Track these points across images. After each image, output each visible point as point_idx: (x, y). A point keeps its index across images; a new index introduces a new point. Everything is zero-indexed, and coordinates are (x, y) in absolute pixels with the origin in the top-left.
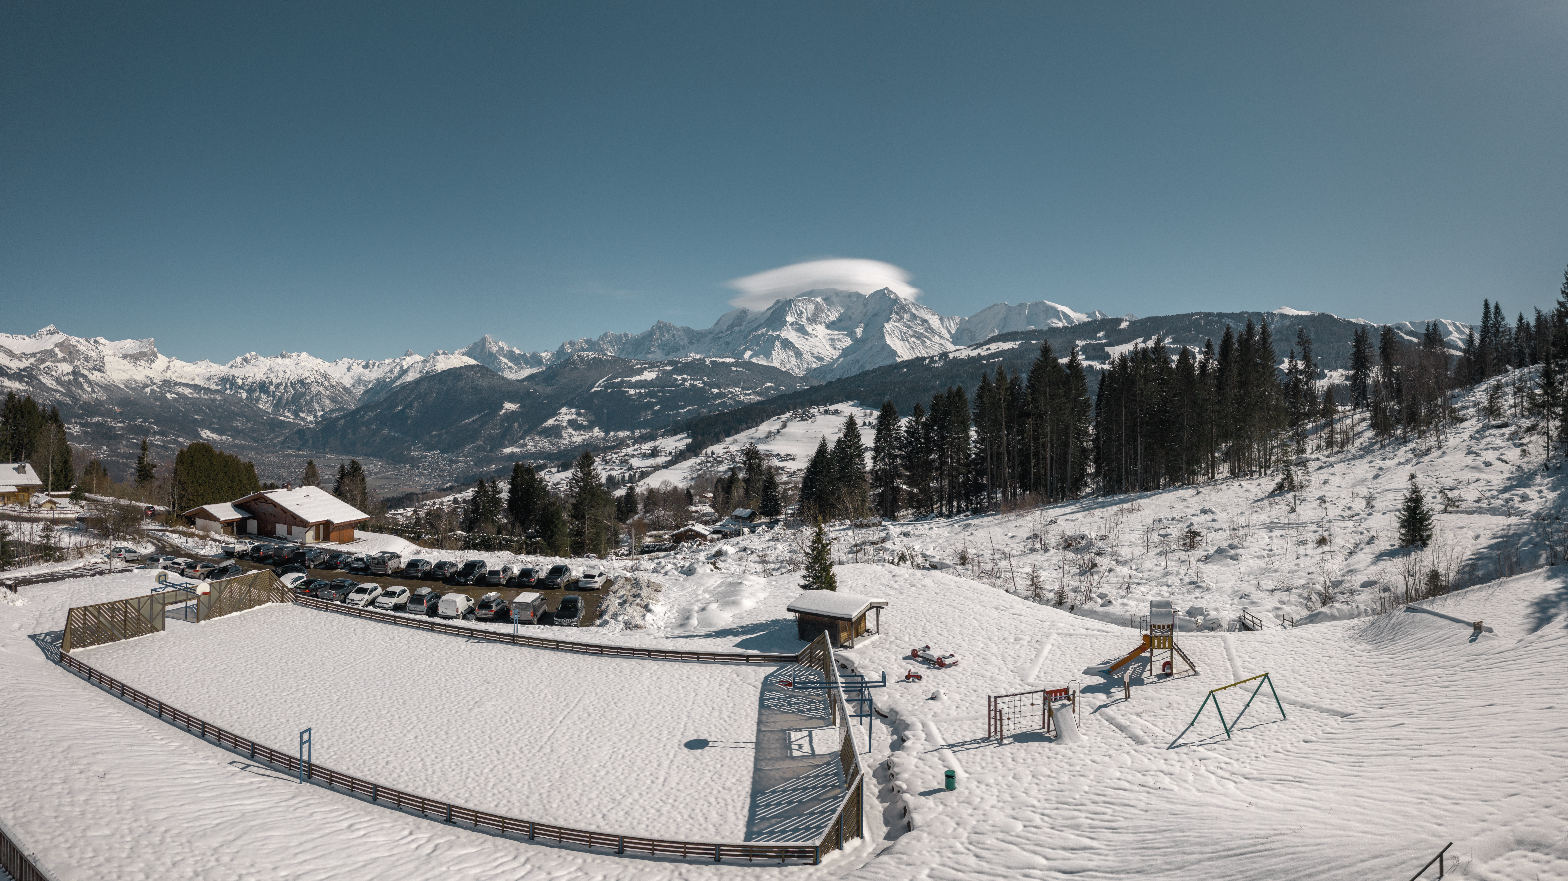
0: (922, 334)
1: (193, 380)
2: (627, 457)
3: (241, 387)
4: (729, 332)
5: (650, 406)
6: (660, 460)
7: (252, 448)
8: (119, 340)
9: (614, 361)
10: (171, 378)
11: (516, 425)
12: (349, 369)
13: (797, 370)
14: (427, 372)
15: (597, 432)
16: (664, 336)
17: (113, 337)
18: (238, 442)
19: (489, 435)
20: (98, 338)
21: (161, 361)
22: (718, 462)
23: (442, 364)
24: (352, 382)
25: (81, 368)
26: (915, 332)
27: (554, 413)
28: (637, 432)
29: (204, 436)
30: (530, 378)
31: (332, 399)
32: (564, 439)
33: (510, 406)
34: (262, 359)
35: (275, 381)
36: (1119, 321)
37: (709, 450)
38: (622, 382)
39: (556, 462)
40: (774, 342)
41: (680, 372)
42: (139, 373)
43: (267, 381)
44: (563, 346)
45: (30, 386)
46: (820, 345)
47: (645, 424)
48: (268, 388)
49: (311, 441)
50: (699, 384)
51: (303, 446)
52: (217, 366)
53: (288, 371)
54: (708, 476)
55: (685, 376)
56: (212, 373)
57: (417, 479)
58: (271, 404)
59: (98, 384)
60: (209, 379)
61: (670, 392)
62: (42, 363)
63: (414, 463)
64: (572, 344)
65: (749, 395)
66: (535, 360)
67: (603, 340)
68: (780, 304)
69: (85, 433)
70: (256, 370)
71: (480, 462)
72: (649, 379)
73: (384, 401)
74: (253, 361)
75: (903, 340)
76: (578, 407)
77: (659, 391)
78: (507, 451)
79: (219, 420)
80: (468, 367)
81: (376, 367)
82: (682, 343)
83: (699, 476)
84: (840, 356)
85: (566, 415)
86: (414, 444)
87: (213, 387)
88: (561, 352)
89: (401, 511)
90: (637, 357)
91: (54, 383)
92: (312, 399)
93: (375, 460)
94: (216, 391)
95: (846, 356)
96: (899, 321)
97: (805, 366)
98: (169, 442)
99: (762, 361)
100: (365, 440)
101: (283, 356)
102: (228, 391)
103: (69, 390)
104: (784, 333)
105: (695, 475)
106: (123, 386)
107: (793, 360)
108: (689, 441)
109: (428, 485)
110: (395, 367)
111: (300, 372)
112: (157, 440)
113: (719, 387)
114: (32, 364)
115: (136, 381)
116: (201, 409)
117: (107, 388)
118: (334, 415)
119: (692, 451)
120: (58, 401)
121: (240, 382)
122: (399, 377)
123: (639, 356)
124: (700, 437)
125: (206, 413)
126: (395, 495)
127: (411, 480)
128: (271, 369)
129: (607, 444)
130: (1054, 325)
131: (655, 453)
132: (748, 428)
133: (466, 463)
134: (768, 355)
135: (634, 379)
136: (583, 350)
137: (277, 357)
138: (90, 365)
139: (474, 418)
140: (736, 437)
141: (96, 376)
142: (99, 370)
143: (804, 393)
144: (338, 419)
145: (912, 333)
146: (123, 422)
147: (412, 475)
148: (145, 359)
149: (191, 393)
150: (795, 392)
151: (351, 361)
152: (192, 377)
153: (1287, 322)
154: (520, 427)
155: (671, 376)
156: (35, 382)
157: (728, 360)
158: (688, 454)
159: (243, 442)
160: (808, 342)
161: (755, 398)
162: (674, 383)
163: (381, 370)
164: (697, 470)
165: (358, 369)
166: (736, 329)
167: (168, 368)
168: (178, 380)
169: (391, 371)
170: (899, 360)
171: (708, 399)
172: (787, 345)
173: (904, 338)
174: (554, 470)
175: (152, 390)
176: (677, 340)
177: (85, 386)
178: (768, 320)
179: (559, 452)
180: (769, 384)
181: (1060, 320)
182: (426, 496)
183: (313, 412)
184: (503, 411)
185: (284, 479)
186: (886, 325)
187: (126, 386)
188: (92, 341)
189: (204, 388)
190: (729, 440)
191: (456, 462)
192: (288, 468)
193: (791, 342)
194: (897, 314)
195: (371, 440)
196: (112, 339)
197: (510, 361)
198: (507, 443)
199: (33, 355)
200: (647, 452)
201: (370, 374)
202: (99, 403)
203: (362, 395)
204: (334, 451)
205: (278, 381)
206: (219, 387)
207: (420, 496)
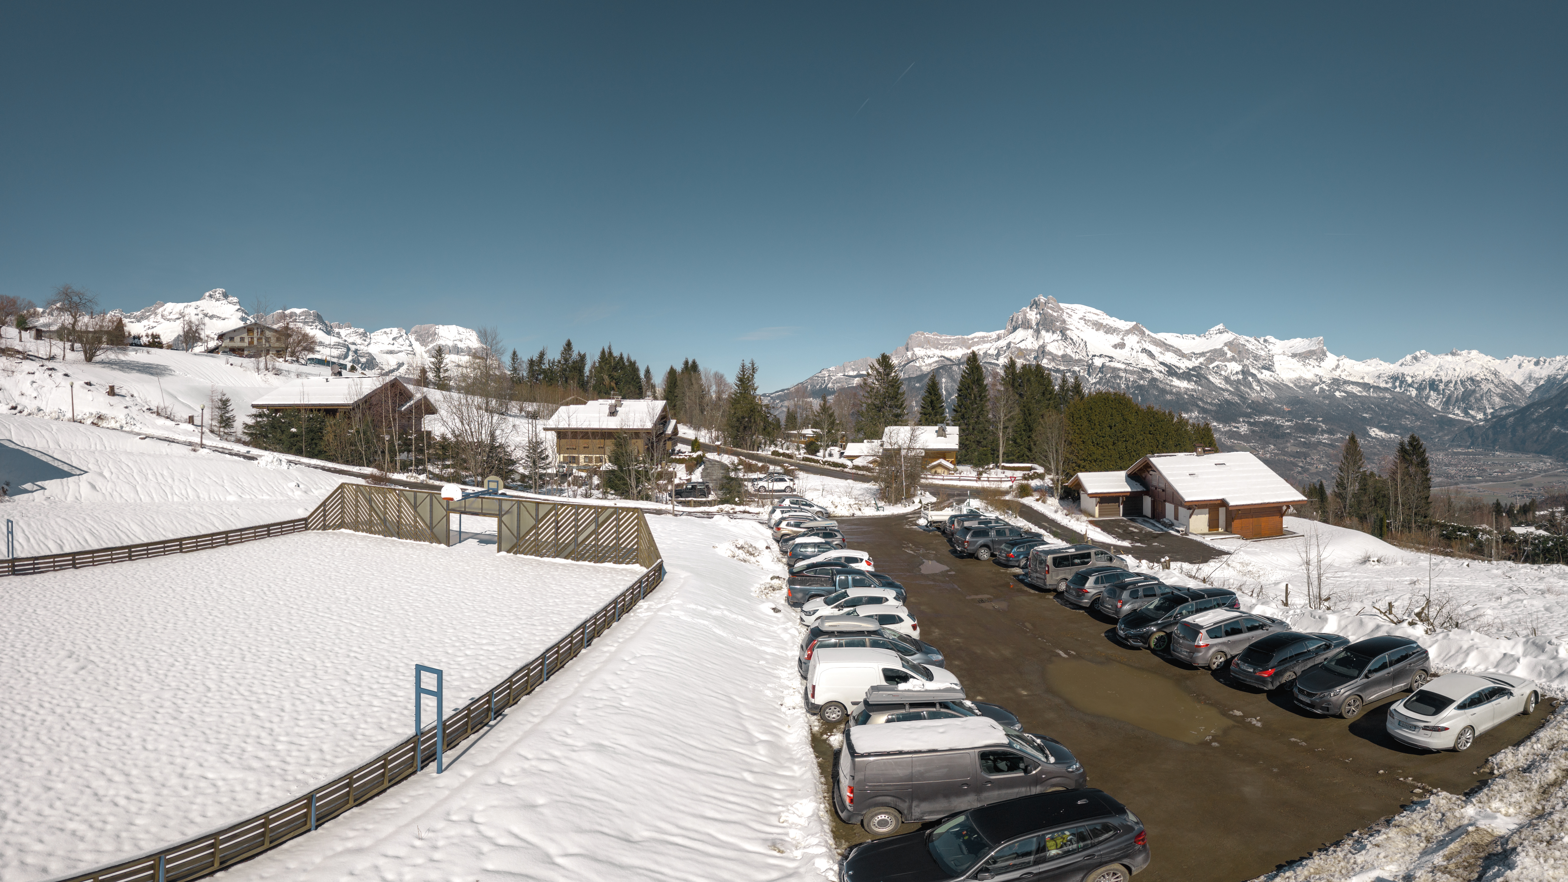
1: (1363, 378)
3: (1410, 385)
8: (1289, 339)
10: (1340, 376)
12: (1520, 366)
17: (1282, 336)
20: (1267, 337)
21: (1331, 359)
24: (1522, 379)
25: (1250, 368)
29: (1373, 434)
31: (1502, 397)
34: (1431, 356)
35: (1444, 379)
42: (1308, 372)
43: (1436, 378)
45: (1198, 385)
48: (1438, 386)
49: (1480, 439)
51: (1472, 444)
52: (1387, 364)
53: (1458, 369)
56: (1382, 372)
58: (1441, 402)
59: (1267, 383)
60: (1379, 377)
62: (1212, 363)
69: (1253, 431)
70: (1425, 368)
73: (1556, 397)
74: (1422, 359)
79: (1388, 418)
81: (1547, 364)
87: (1383, 385)
91: (1223, 382)
92: (1482, 396)
93: (1544, 457)
94: (1386, 389)
98: (1337, 440)
100: (1535, 438)
101: (1453, 354)
103: (1237, 389)
106: (1291, 385)
111: (1470, 369)
112: (1325, 438)
114: (1201, 363)
115: (1305, 380)
116: (1369, 407)
117: (1276, 387)
118: (1504, 413)
120: (1227, 401)
121: (1409, 380)
125: (1375, 411)
128: (1440, 367)
137: (1447, 354)
138: (1260, 364)
141: (1265, 375)
142: (1268, 369)
144: (1508, 416)
146: (1291, 421)
148: (1315, 358)
149: (1360, 392)
151: (1522, 358)
152: (1362, 375)
156: (1204, 381)
163: (1552, 368)
165: (1529, 366)
167: (1338, 366)
168: (1348, 379)
169: (1562, 368)
175: (1321, 388)
177: (1254, 384)
183: (1482, 409)
185: (1452, 477)
187: (1295, 385)
188: (1262, 340)
189: (1373, 387)
192: (1456, 465)
195: (1541, 438)
196: (1282, 338)
199: (1202, 354)
201: (1541, 371)
202: (1267, 402)
203: (1532, 392)
204: (1504, 448)
205: (1448, 379)
206: (1389, 385)
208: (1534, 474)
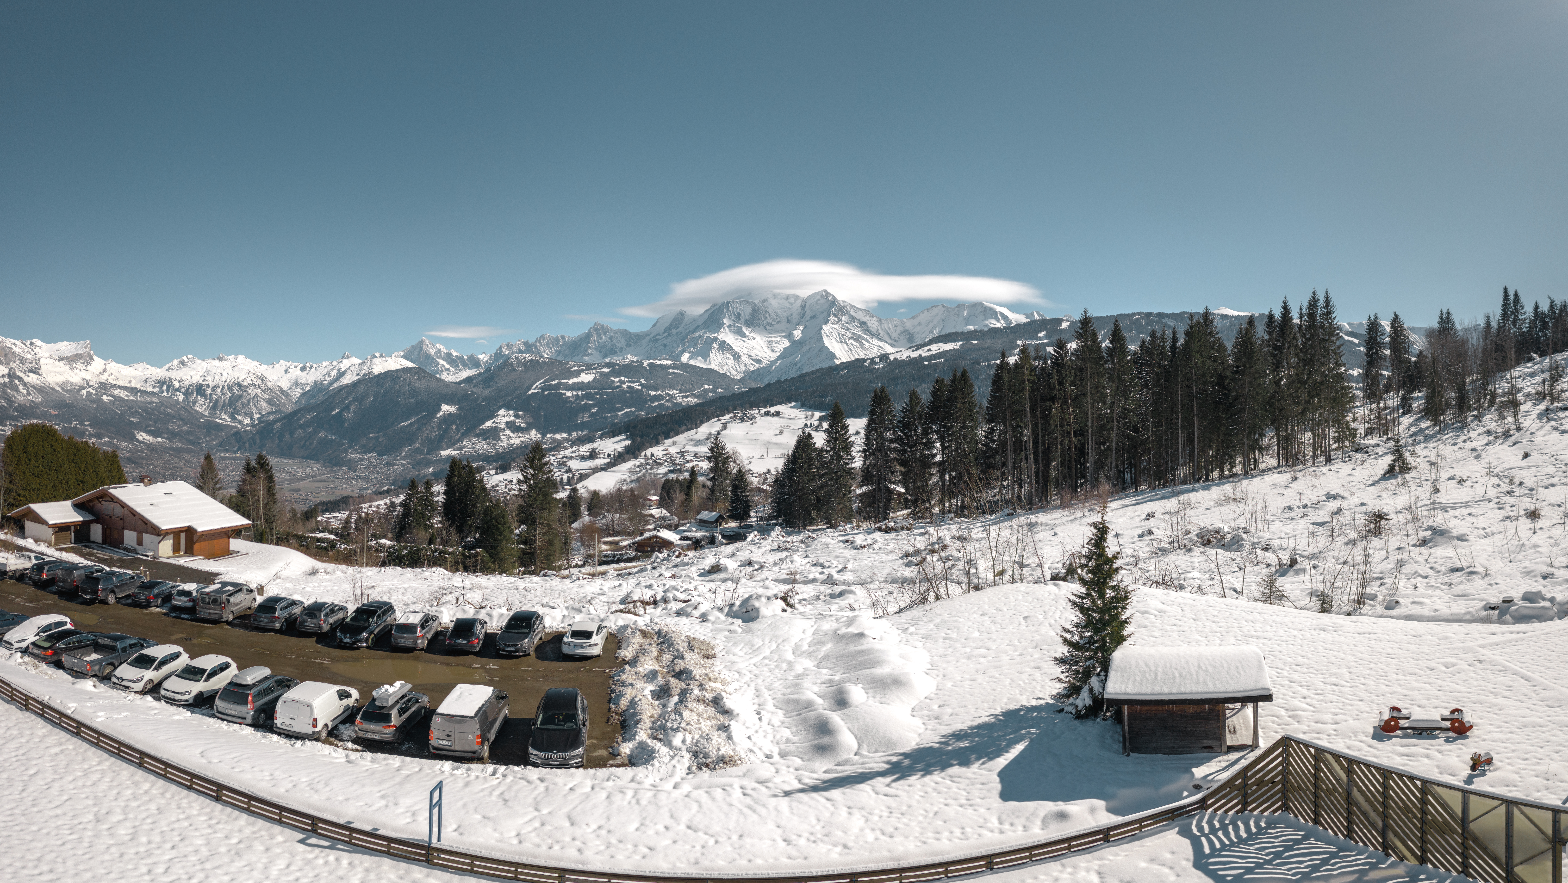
0: (860, 336)
1: (130, 382)
2: (565, 459)
3: (177, 390)
4: (666, 334)
5: (587, 408)
6: (599, 462)
7: (188, 451)
8: (55, 342)
9: (552, 363)
10: (107, 380)
11: (454, 427)
12: (286, 372)
13: (734, 373)
14: (364, 375)
15: (534, 435)
16: (601, 338)
17: (49, 339)
18: (174, 445)
19: (427, 437)
20: (34, 340)
21: (98, 363)
22: (657, 464)
23: (380, 366)
24: (289, 385)
25: (17, 371)
26: (854, 334)
27: (492, 416)
28: (574, 435)
29: (140, 439)
30: (469, 380)
31: (269, 402)
32: (502, 442)
33: (447, 409)
34: (199, 361)
35: (212, 384)
36: (1059, 321)
37: (648, 452)
38: (559, 384)
39: (494, 464)
40: (711, 344)
41: (617, 374)
42: (75, 376)
43: (204, 383)
44: (500, 348)
46: (759, 347)
47: (582, 426)
48: (205, 390)
49: (247, 444)
50: (637, 387)
51: (240, 449)
52: (153, 368)
53: (225, 374)
54: (647, 478)
55: (622, 378)
56: (149, 376)
57: (354, 482)
58: (208, 406)
59: (33, 387)
60: (146, 381)
61: (607, 394)
63: (351, 465)
64: (509, 345)
65: (687, 397)
66: (474, 362)
67: (540, 342)
68: (717, 307)
70: (192, 373)
71: (417, 465)
72: (586, 381)
73: (322, 403)
74: (189, 364)
75: (841, 342)
76: (516, 409)
77: (597, 394)
78: (445, 453)
79: (156, 422)
80: (405, 370)
81: (313, 370)
82: (619, 345)
83: (638, 478)
84: (779, 358)
85: (504, 417)
86: (351, 447)
87: (150, 389)
88: (498, 354)
89: (336, 514)
90: (574, 359)
92: (249, 401)
93: (311, 463)
94: (153, 394)
95: (784, 358)
96: (837, 323)
97: (743, 368)
99: (699, 363)
100: (302, 443)
101: (220, 359)
102: (165, 394)
103: (4, 392)
104: (722, 335)
105: (634, 477)
106: (58, 389)
107: (731, 362)
108: (628, 442)
109: (365, 489)
110: (332, 370)
111: (237, 374)
113: (656, 390)
115: (72, 384)
116: (137, 411)
117: (43, 390)
118: (271, 418)
119: (631, 452)
121: (177, 385)
122: (336, 380)
123: (576, 358)
124: (639, 439)
125: (142, 415)
126: (332, 499)
127: (348, 484)
128: (207, 372)
130: (992, 326)
131: (593, 455)
132: (688, 430)
133: (403, 465)
134: (705, 356)
135: (571, 381)
136: (520, 352)
137: (214, 359)
138: (26, 367)
139: (411, 421)
140: (676, 439)
141: (32, 378)
142: (35, 372)
143: (742, 394)
144: (275, 421)
145: (850, 335)
147: (349, 478)
148: (82, 361)
149: (127, 396)
150: (734, 394)
151: (288, 364)
152: (129, 379)
153: (1227, 322)
154: (458, 429)
155: (609, 379)
157: (665, 362)
158: (627, 456)
159: (180, 445)
160: (745, 345)
161: (692, 400)
162: (611, 385)
163: (318, 373)
164: (637, 473)
165: (295, 372)
166: (674, 331)
167: (105, 370)
168: (114, 383)
169: (328, 374)
170: (838, 362)
171: (645, 401)
172: (724, 347)
173: (842, 340)
174: (492, 472)
175: (88, 392)
176: (615, 342)
177: (21, 388)
178: (705, 322)
179: (497, 454)
180: (707, 387)
181: (998, 321)
182: (362, 499)
183: (249, 415)
184: (441, 414)
186: (824, 327)
187: (62, 389)
188: (28, 343)
189: (140, 391)
190: (668, 442)
191: (393, 465)
192: (223, 470)
193: (728, 345)
194: (835, 315)
195: (308, 443)
196: (48, 341)
197: (448, 363)
198: (444, 445)
200: (586, 454)
201: (308, 377)
202: (34, 406)
203: (299, 398)
204: (271, 453)
205: (215, 384)
206: (156, 390)
207: (357, 500)
208: (302, 479)
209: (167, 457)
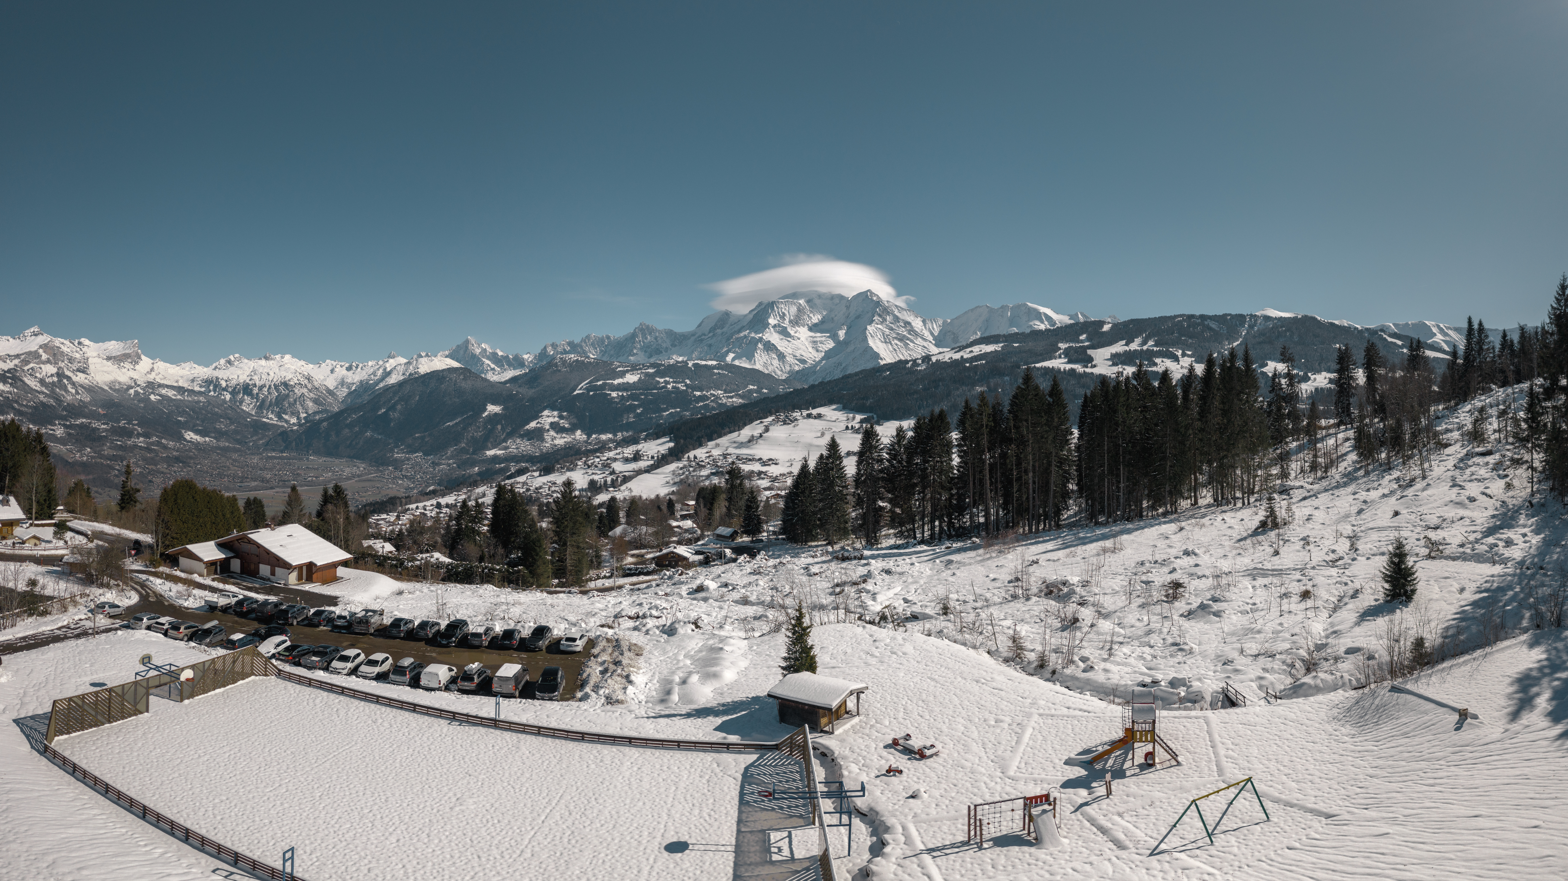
0: (904, 335)
1: (177, 382)
2: (609, 461)
3: (225, 389)
4: (711, 334)
5: (632, 408)
6: (642, 464)
7: (235, 450)
8: (103, 342)
9: (597, 364)
10: (154, 379)
11: (499, 427)
12: (332, 371)
13: (779, 373)
14: (411, 374)
15: (579, 435)
16: (646, 338)
18: (222, 444)
19: (472, 437)
20: (82, 340)
21: (145, 363)
22: (700, 466)
23: (426, 366)
24: (335, 384)
25: (65, 370)
26: (898, 333)
27: (536, 416)
28: (619, 436)
29: (188, 438)
30: (514, 380)
31: (316, 401)
32: (547, 442)
33: (493, 409)
34: (246, 360)
35: (258, 383)
36: (1102, 323)
37: (691, 454)
38: (604, 384)
39: (538, 466)
40: (756, 344)
41: (662, 374)
42: (123, 375)
43: (250, 383)
44: (545, 348)
45: (14, 387)
46: (803, 347)
47: (627, 427)
48: (251, 390)
49: (294, 443)
50: (682, 387)
51: (286, 448)
52: (200, 368)
53: (272, 374)
54: (690, 481)
55: (667, 379)
56: (196, 375)
57: (400, 482)
58: (255, 406)
59: (82, 386)
60: (193, 381)
61: (652, 394)
62: (26, 365)
63: (397, 465)
64: (554, 346)
65: (732, 397)
66: (518, 362)
67: (585, 342)
68: (763, 306)
69: (69, 434)
70: (239, 372)
71: (462, 465)
72: (631, 381)
73: (368, 402)
74: (236, 363)
75: (885, 342)
76: (560, 409)
77: (642, 394)
78: (490, 453)
79: (203, 421)
80: (451, 370)
81: (359, 369)
82: (664, 345)
83: (681, 480)
84: (823, 359)
85: (549, 417)
86: (397, 446)
87: (197, 389)
88: (543, 354)
89: (385, 516)
90: (619, 359)
91: (38, 385)
92: (295, 401)
93: (358, 462)
94: (200, 393)
95: (828, 358)
96: (881, 323)
97: (788, 368)
98: (153, 444)
99: (744, 364)
100: (348, 442)
101: (266, 358)
102: (212, 393)
103: (53, 391)
104: (767, 335)
105: (677, 480)
106: (106, 388)
107: (775, 362)
108: (671, 444)
109: (411, 488)
110: (378, 369)
111: (283, 374)
112: (141, 441)
113: (701, 390)
114: (16, 365)
115: (120, 383)
116: (185, 410)
117: (91, 389)
118: (317, 417)
119: (674, 455)
120: (42, 403)
121: (224, 384)
122: (383, 379)
123: (621, 359)
124: (682, 441)
125: (190, 414)
126: (379, 498)
127: (394, 483)
128: (254, 371)
129: (590, 447)
130: (1036, 327)
131: (637, 457)
132: (730, 432)
133: (449, 465)
134: (750, 357)
135: (616, 382)
136: (565, 352)
137: (260, 359)
138: (75, 366)
139: (457, 421)
140: (718, 441)
141: (80, 378)
142: (83, 372)
143: (786, 395)
144: (321, 421)
145: (894, 335)
146: (107, 424)
147: (395, 477)
148: (129, 360)
149: (175, 395)
150: (778, 394)
151: (335, 364)
152: (176, 378)
153: (1271, 324)
154: (503, 429)
155: (654, 379)
156: (19, 383)
157: (710, 363)
158: (670, 458)
159: (227, 444)
160: (789, 344)
161: (738, 401)
162: (656, 385)
163: (364, 373)
164: (679, 475)
165: (341, 372)
166: (719, 331)
167: (152, 370)
168: (162, 382)
169: (374, 374)
170: (882, 363)
171: (690, 401)
172: (769, 346)
173: (886, 340)
174: (536, 474)
175: (136, 391)
176: (660, 342)
177: (69, 387)
178: (750, 322)
179: (541, 455)
180: (752, 387)
181: (1042, 322)
182: (409, 500)
183: (296, 414)
184: (486, 414)
185: (268, 481)
186: (868, 326)
187: (110, 388)
188: (76, 343)
189: (188, 390)
190: (711, 443)
191: (439, 464)
192: (271, 470)
193: (773, 344)
194: (879, 315)
195: (354, 443)
196: (96, 341)
197: (494, 363)
198: (490, 445)
199: (17, 356)
200: (629, 456)
201: (353, 376)
202: (83, 405)
203: (345, 397)
204: (317, 453)
205: (262, 383)
206: (203, 389)
207: (404, 500)
208: (348, 478)
209: (214, 456)
